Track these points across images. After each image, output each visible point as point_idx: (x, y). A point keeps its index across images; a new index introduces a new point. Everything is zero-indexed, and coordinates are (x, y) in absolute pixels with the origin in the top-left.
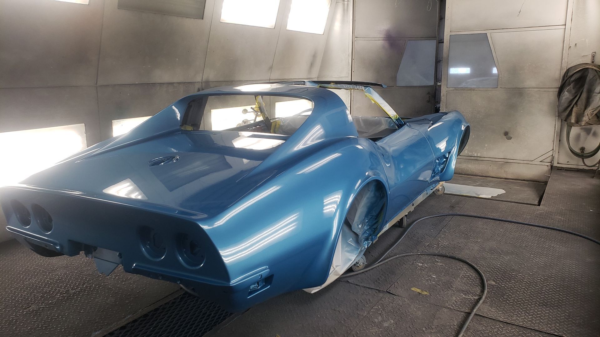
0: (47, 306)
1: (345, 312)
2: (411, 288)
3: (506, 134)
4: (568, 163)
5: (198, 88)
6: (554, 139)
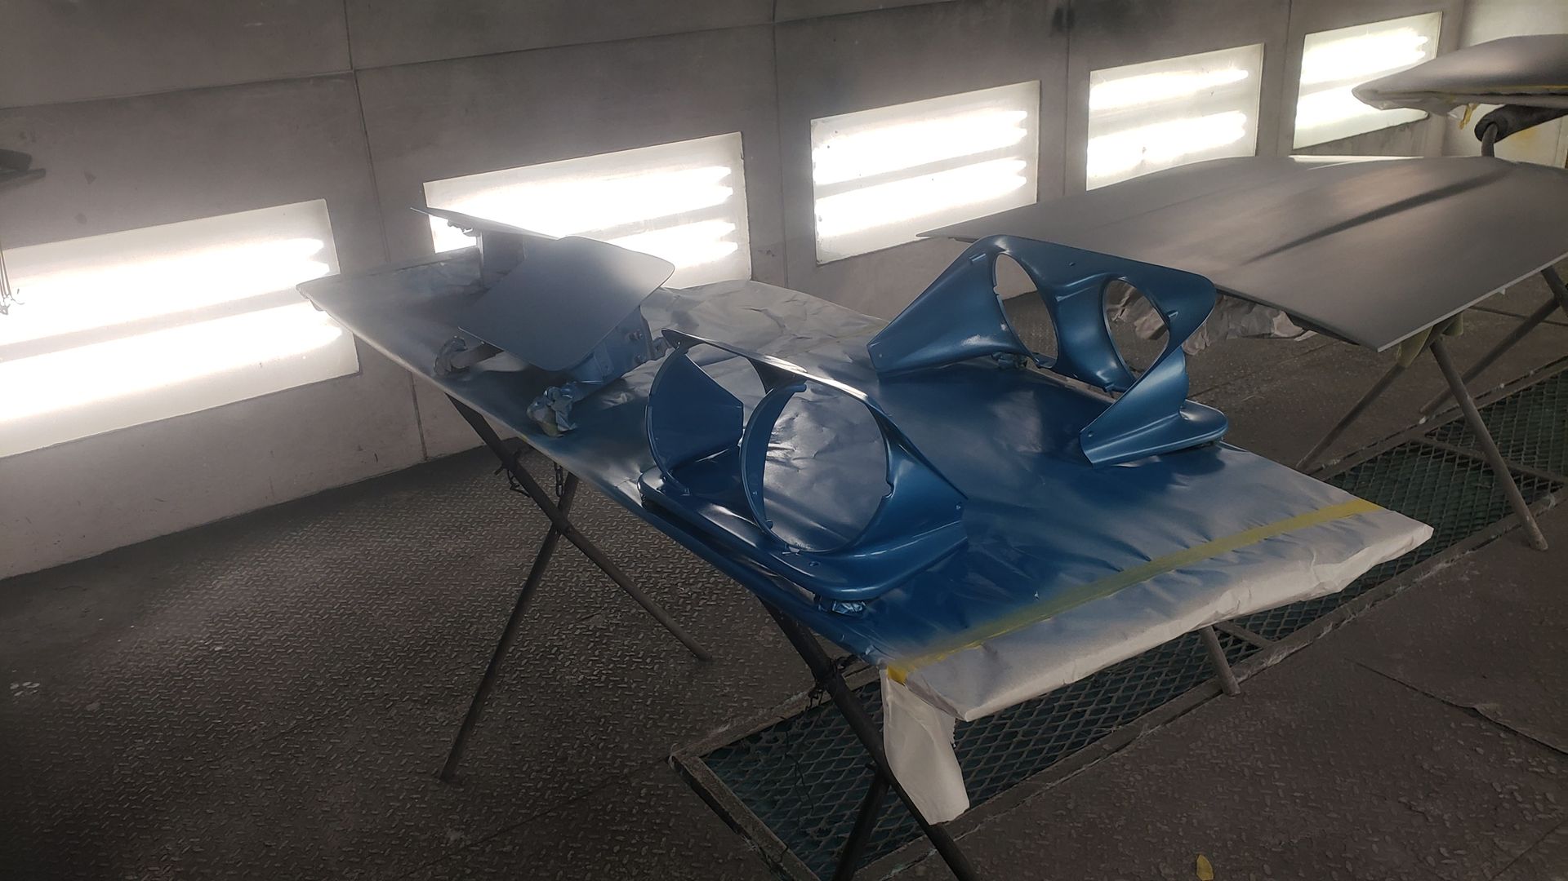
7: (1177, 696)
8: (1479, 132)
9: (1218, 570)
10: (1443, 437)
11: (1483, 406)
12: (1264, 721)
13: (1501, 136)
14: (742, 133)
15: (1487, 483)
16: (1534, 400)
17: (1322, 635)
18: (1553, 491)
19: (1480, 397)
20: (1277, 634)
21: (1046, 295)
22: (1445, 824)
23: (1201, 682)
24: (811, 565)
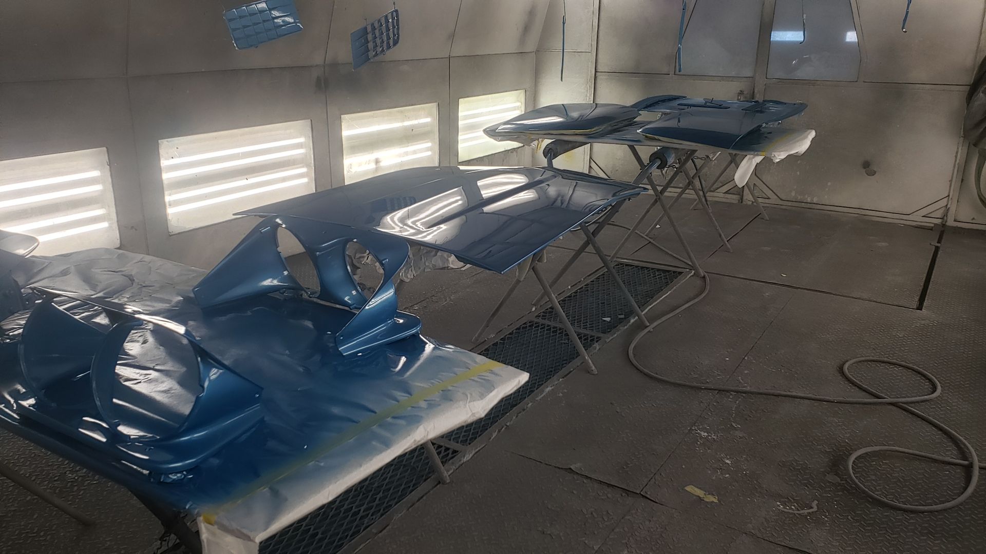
0: (22, 509)
1: (563, 538)
2: (686, 486)
3: (866, 165)
4: (974, 221)
5: (318, 77)
6: (952, 177)
7: (415, 489)
8: (546, 153)
9: (416, 414)
10: (544, 317)
11: (562, 299)
12: (464, 497)
13: (555, 157)
14: (107, 148)
15: (567, 341)
16: (585, 294)
17: (492, 438)
18: (597, 341)
19: (560, 294)
20: (468, 441)
21: (311, 253)
22: (561, 538)
23: (428, 479)
24: (147, 450)
